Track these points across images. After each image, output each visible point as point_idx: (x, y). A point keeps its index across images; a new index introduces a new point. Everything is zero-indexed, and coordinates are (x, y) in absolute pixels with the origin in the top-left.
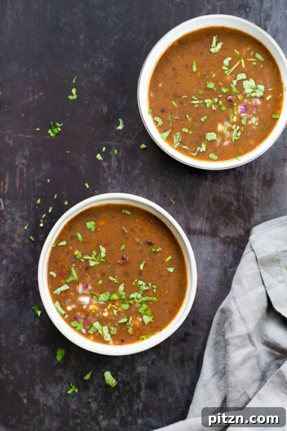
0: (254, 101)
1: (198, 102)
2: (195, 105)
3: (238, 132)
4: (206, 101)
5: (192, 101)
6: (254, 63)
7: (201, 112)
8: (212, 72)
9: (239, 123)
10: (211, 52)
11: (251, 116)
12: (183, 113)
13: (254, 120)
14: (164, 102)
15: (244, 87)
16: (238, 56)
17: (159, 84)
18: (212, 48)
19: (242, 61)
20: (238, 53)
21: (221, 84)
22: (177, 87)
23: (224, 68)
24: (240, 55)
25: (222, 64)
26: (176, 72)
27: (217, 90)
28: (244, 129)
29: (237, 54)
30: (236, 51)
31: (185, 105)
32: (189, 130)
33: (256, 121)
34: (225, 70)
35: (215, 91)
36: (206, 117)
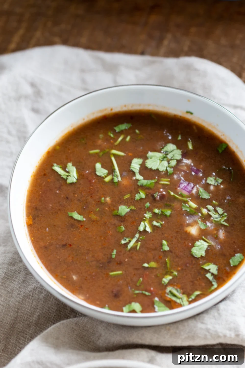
0: (183, 166)
1: (134, 240)
2: (137, 246)
3: (216, 211)
4: (141, 228)
5: (127, 247)
6: (128, 138)
7: (153, 244)
8: (103, 198)
9: (203, 202)
10: (72, 184)
11: (204, 181)
12: (138, 269)
13: (211, 181)
14: (104, 287)
15: (154, 168)
16: (101, 154)
17: (73, 278)
18: (67, 179)
19: (114, 151)
20: (97, 151)
21: (127, 196)
22: (93, 256)
23: (107, 179)
24: (101, 150)
25: (101, 179)
26: (70, 245)
27: (135, 206)
28: (216, 200)
29: (97, 154)
30: (92, 152)
31: (126, 260)
32: (171, 273)
33: (215, 179)
34: (112, 181)
35: (135, 209)
36: (164, 242)
